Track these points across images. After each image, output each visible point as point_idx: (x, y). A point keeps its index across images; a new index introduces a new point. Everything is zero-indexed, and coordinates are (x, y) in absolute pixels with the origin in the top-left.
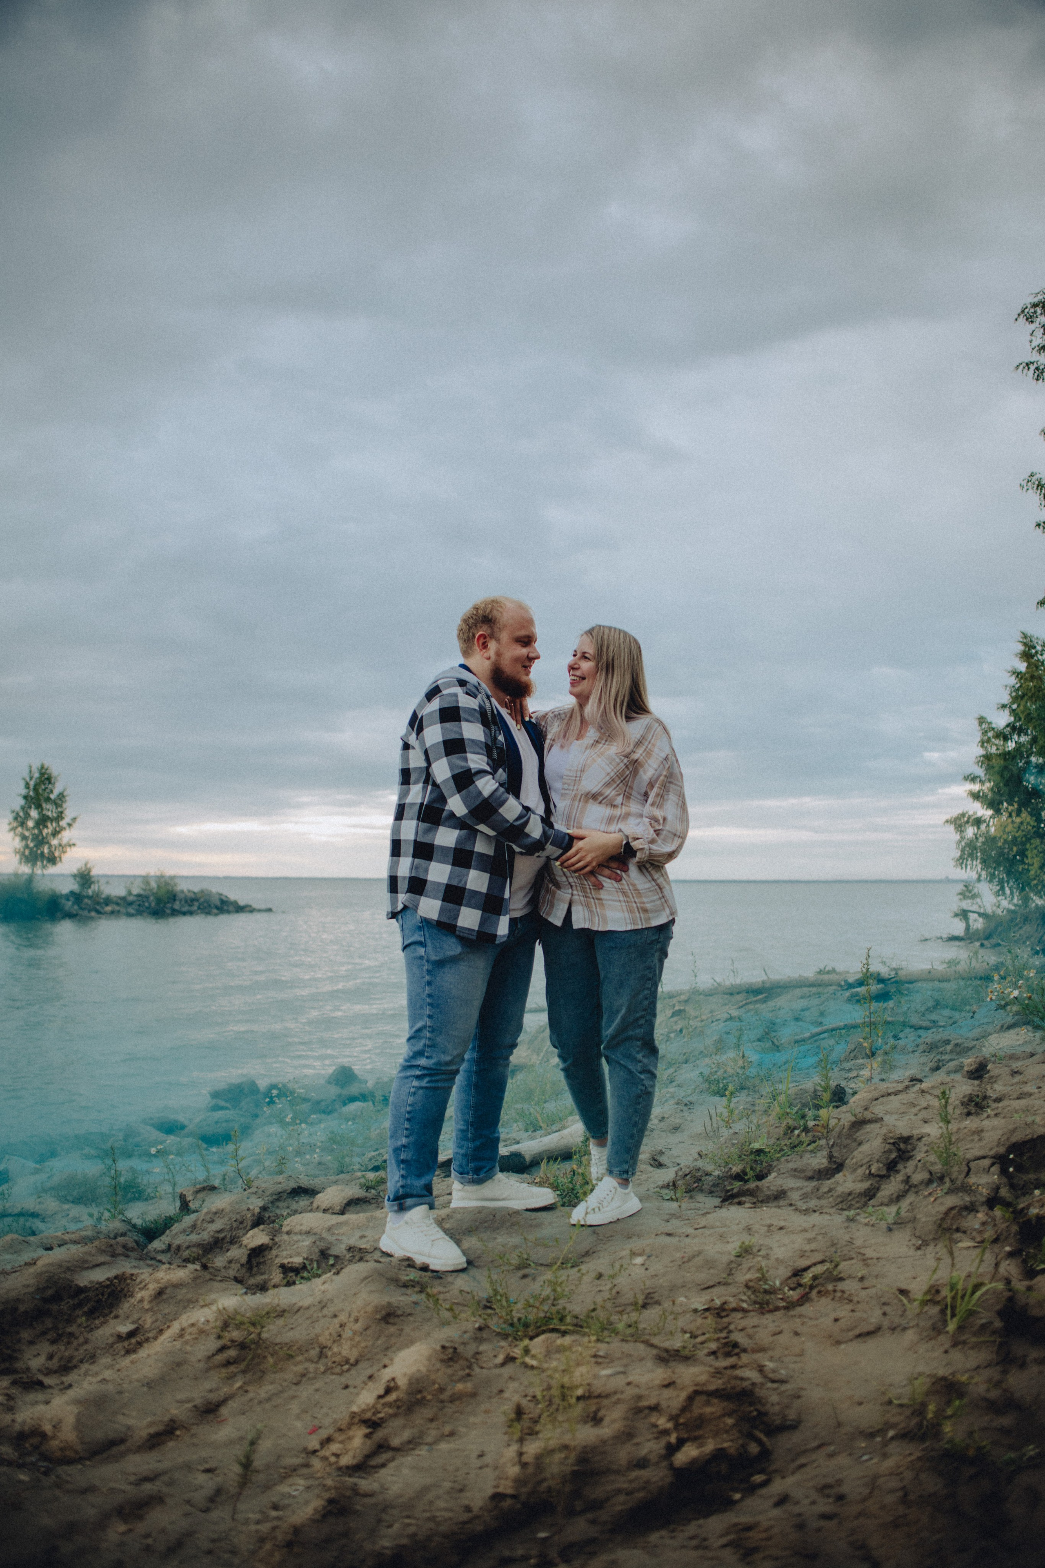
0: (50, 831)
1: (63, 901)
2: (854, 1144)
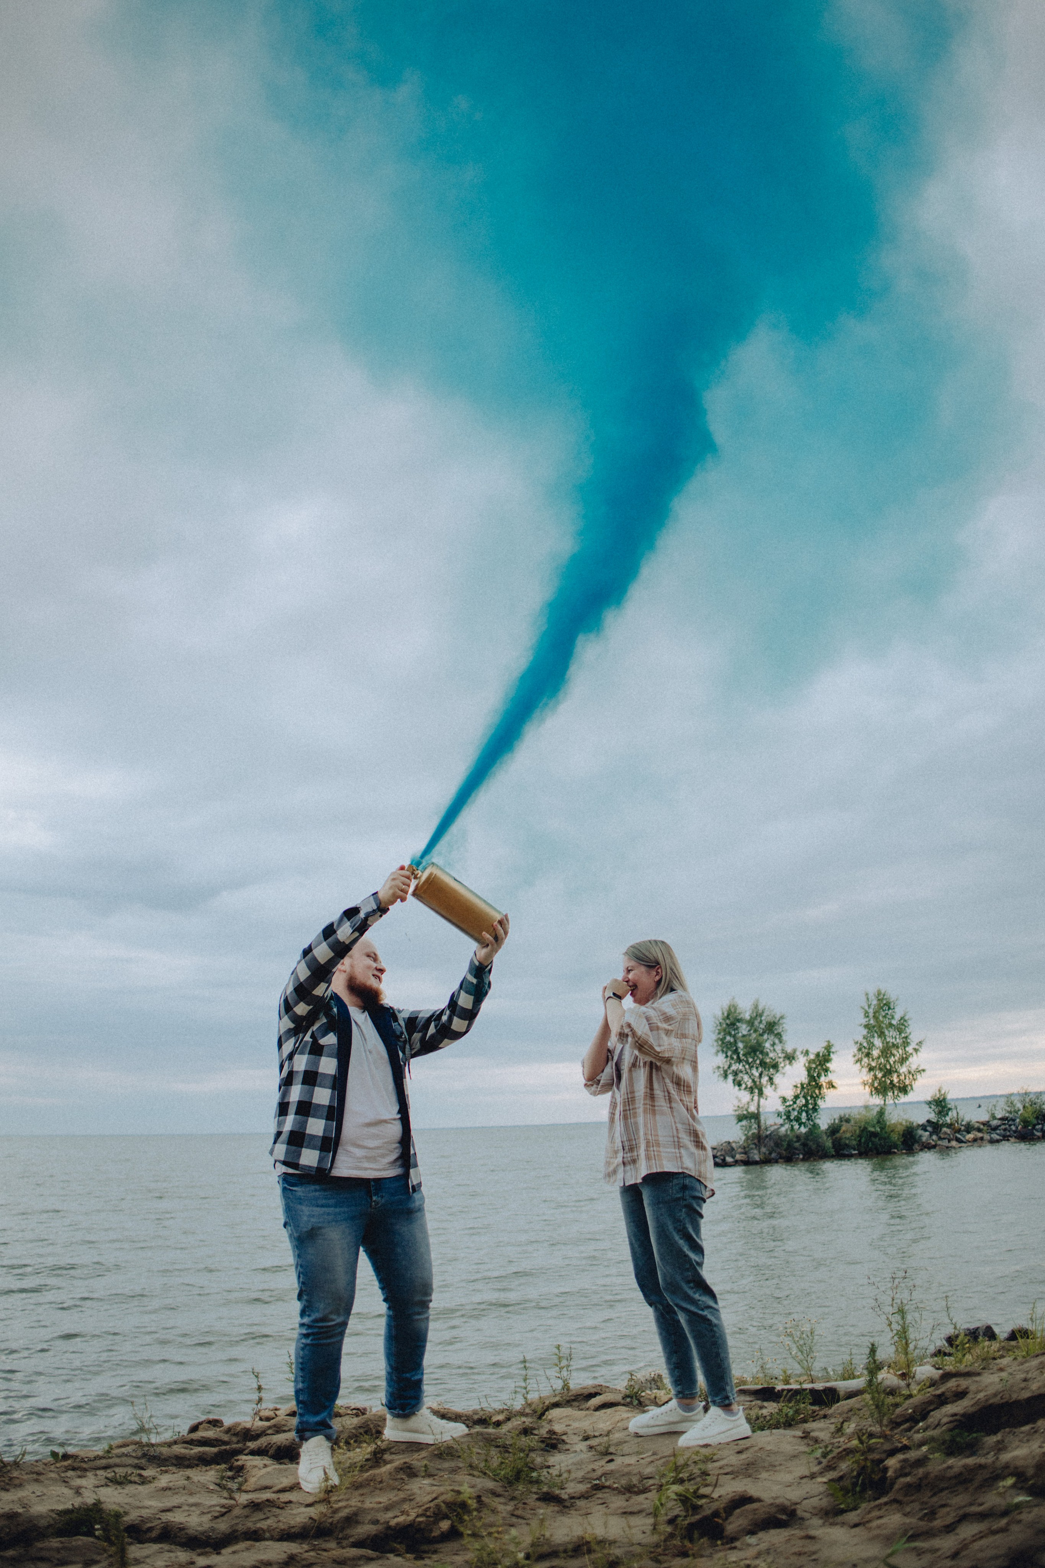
0: (897, 1058)
1: (920, 1132)
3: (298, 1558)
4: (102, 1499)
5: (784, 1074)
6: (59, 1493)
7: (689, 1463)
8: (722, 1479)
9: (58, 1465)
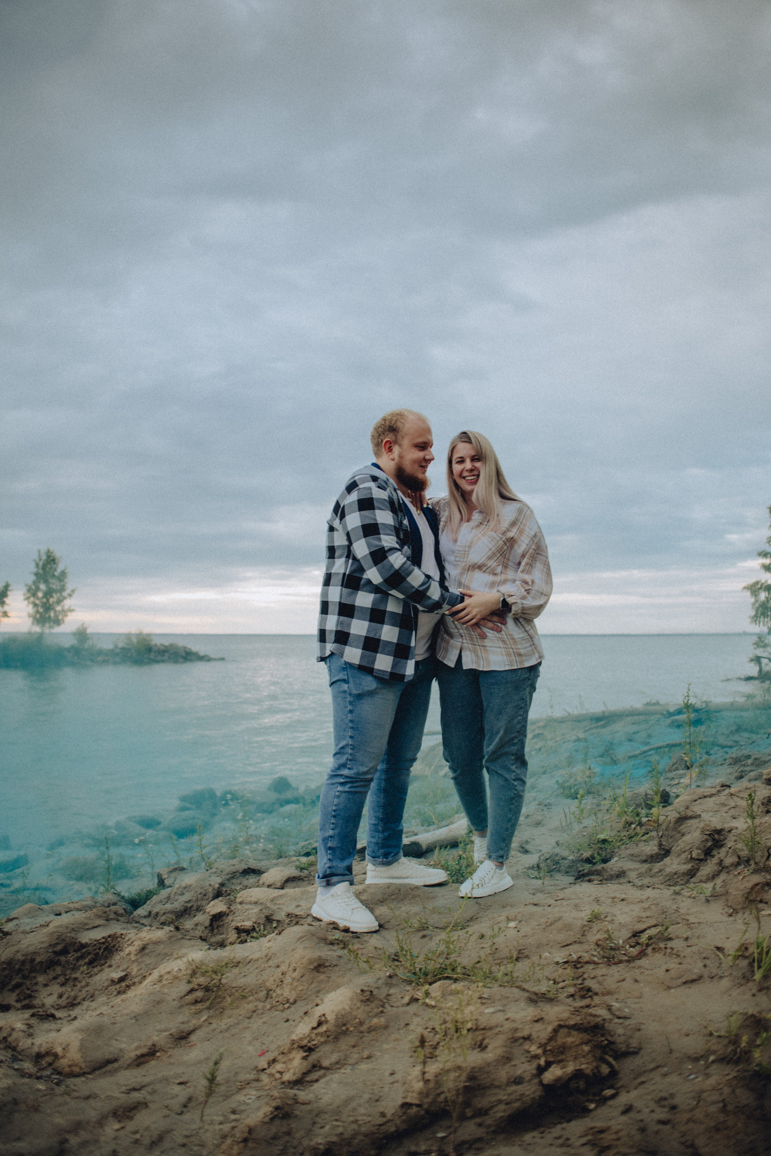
0: (55, 600)
1: (66, 653)
2: (679, 835)
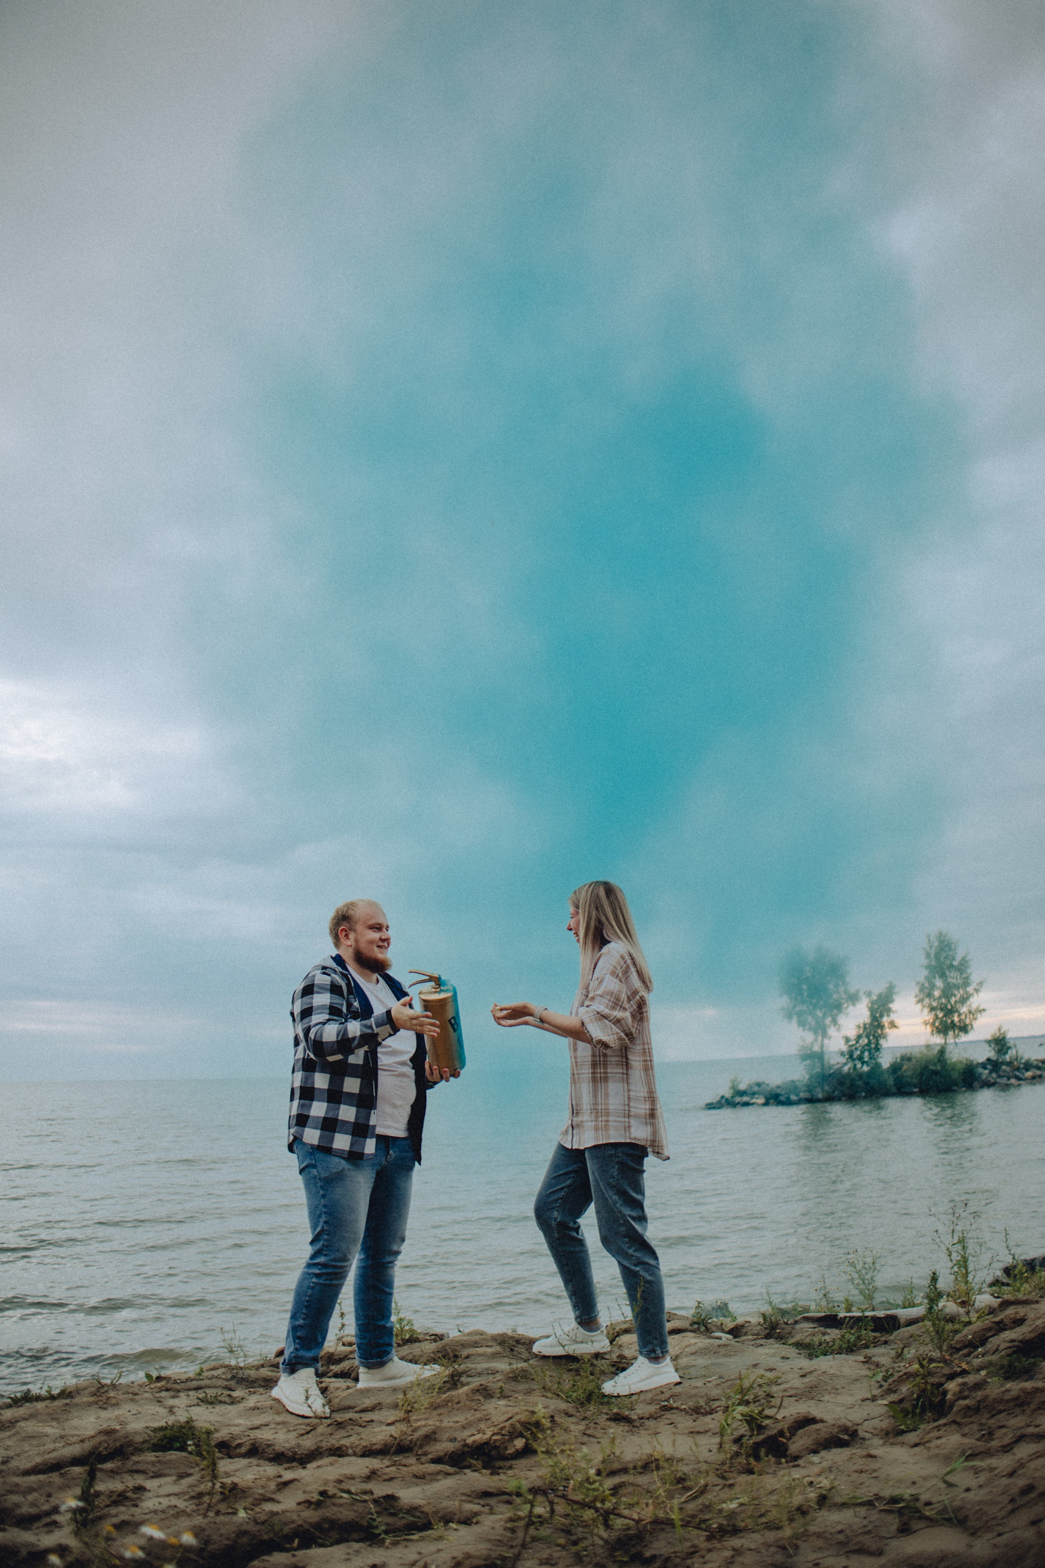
0: (957, 998)
1: (980, 1070)
3: (379, 1473)
4: (194, 1418)
5: (847, 1014)
6: (154, 1412)
7: (755, 1386)
8: (786, 1401)
9: (152, 1386)
